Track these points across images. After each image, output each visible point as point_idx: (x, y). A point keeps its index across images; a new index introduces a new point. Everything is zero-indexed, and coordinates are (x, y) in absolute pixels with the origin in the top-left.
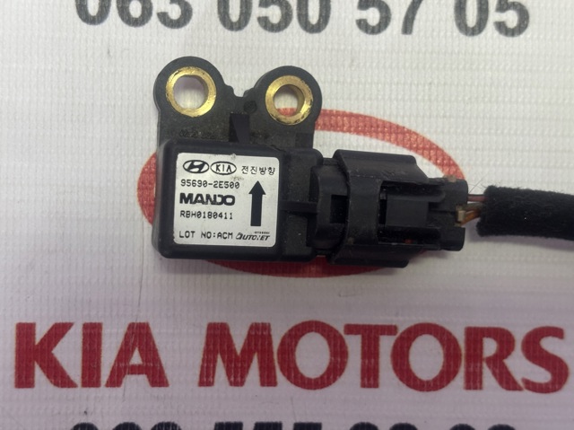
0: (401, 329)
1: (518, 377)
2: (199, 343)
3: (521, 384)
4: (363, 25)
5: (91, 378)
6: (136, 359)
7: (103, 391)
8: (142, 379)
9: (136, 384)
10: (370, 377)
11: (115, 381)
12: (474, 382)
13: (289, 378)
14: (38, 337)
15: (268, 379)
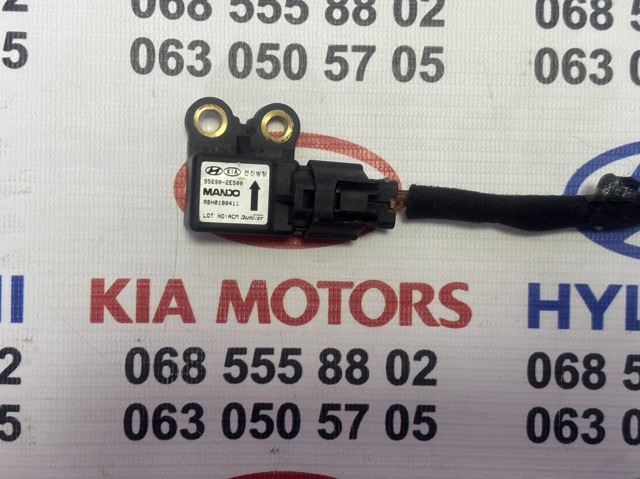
0: (356, 284)
1: (437, 318)
2: (216, 293)
3: (439, 322)
4: (329, 74)
5: (142, 316)
6: (173, 304)
7: (151, 325)
8: (178, 317)
9: (173, 321)
10: (334, 317)
11: (159, 318)
12: (406, 320)
13: (278, 317)
14: (107, 288)
15: (264, 319)
